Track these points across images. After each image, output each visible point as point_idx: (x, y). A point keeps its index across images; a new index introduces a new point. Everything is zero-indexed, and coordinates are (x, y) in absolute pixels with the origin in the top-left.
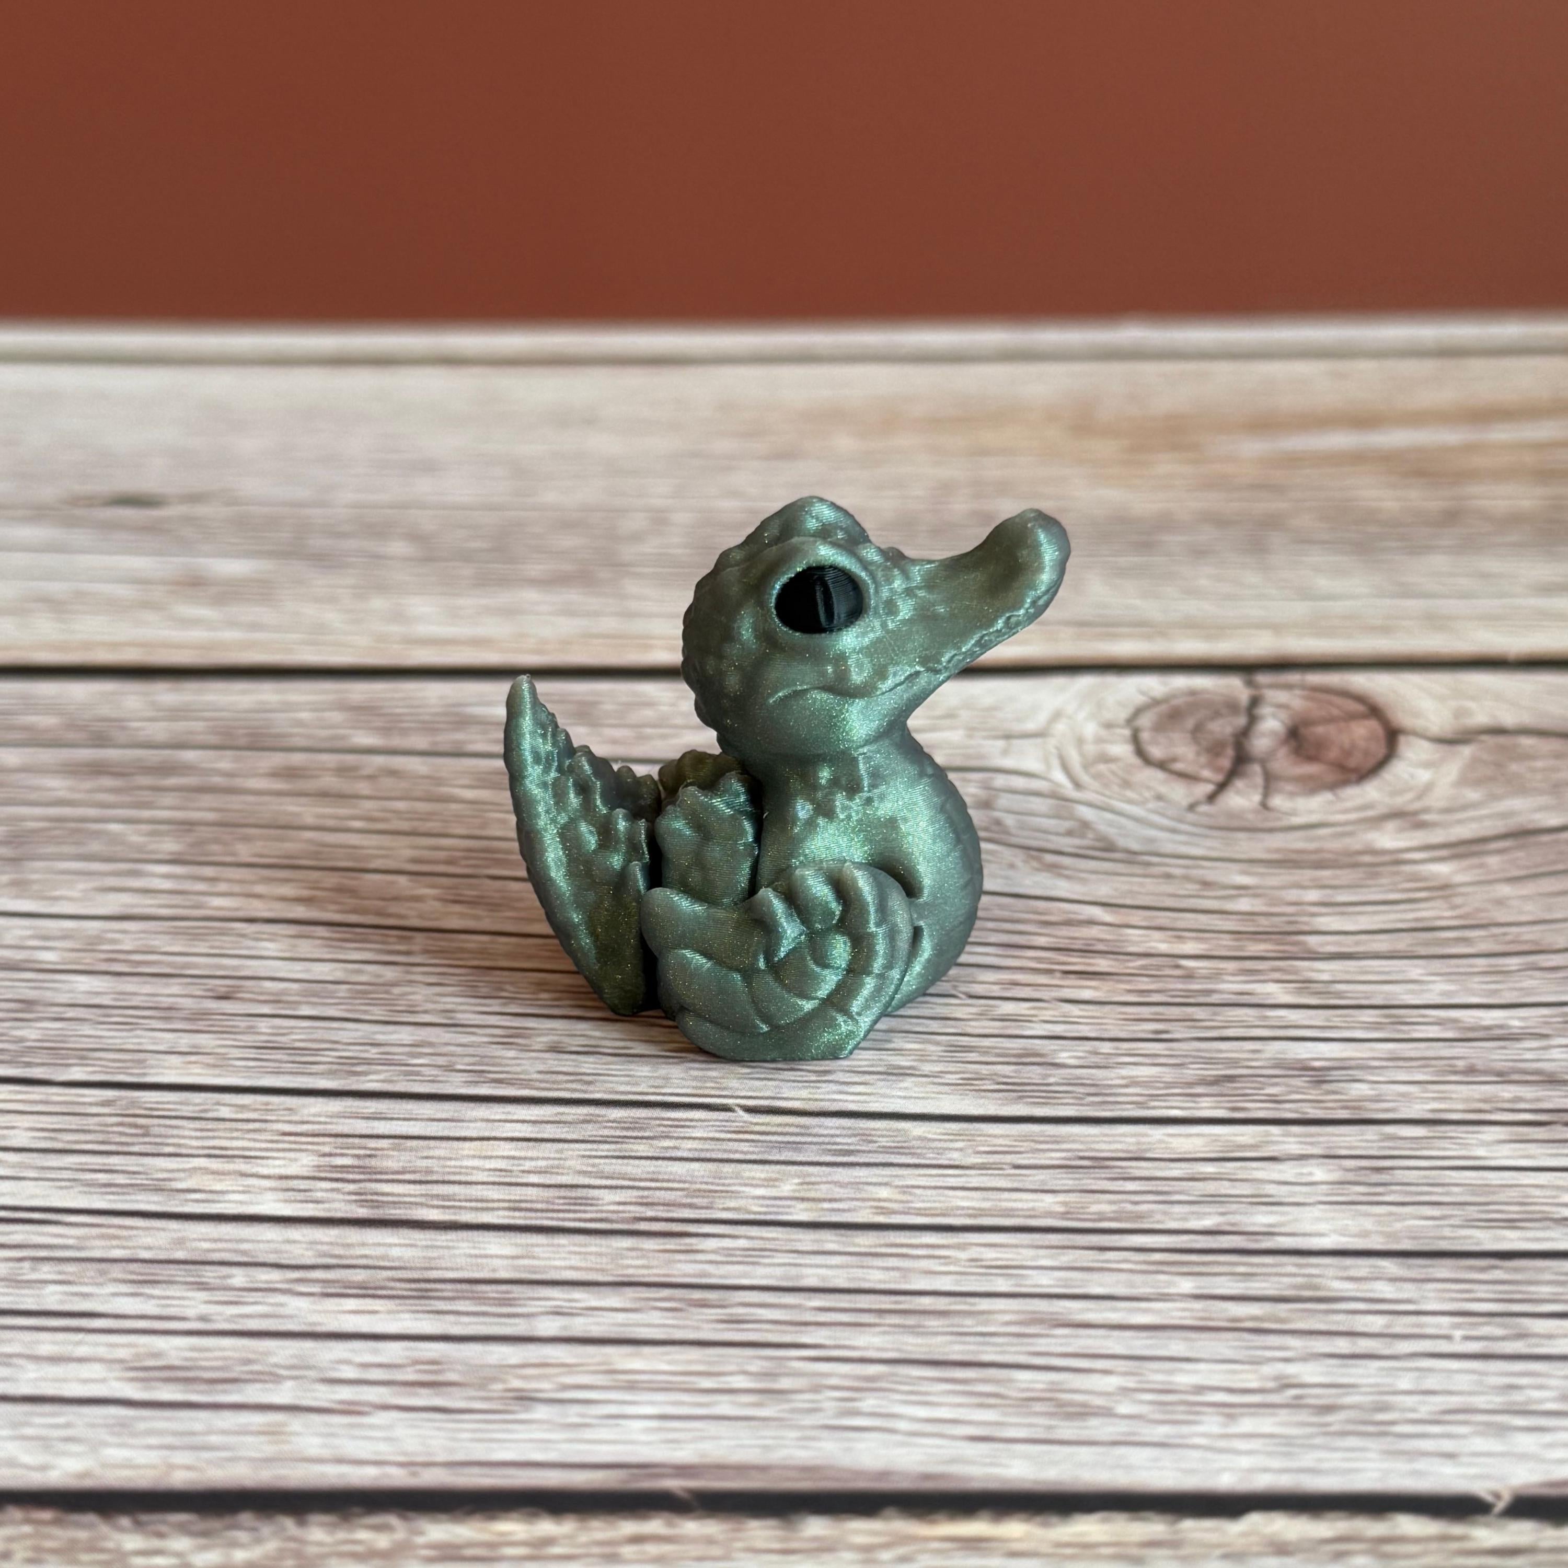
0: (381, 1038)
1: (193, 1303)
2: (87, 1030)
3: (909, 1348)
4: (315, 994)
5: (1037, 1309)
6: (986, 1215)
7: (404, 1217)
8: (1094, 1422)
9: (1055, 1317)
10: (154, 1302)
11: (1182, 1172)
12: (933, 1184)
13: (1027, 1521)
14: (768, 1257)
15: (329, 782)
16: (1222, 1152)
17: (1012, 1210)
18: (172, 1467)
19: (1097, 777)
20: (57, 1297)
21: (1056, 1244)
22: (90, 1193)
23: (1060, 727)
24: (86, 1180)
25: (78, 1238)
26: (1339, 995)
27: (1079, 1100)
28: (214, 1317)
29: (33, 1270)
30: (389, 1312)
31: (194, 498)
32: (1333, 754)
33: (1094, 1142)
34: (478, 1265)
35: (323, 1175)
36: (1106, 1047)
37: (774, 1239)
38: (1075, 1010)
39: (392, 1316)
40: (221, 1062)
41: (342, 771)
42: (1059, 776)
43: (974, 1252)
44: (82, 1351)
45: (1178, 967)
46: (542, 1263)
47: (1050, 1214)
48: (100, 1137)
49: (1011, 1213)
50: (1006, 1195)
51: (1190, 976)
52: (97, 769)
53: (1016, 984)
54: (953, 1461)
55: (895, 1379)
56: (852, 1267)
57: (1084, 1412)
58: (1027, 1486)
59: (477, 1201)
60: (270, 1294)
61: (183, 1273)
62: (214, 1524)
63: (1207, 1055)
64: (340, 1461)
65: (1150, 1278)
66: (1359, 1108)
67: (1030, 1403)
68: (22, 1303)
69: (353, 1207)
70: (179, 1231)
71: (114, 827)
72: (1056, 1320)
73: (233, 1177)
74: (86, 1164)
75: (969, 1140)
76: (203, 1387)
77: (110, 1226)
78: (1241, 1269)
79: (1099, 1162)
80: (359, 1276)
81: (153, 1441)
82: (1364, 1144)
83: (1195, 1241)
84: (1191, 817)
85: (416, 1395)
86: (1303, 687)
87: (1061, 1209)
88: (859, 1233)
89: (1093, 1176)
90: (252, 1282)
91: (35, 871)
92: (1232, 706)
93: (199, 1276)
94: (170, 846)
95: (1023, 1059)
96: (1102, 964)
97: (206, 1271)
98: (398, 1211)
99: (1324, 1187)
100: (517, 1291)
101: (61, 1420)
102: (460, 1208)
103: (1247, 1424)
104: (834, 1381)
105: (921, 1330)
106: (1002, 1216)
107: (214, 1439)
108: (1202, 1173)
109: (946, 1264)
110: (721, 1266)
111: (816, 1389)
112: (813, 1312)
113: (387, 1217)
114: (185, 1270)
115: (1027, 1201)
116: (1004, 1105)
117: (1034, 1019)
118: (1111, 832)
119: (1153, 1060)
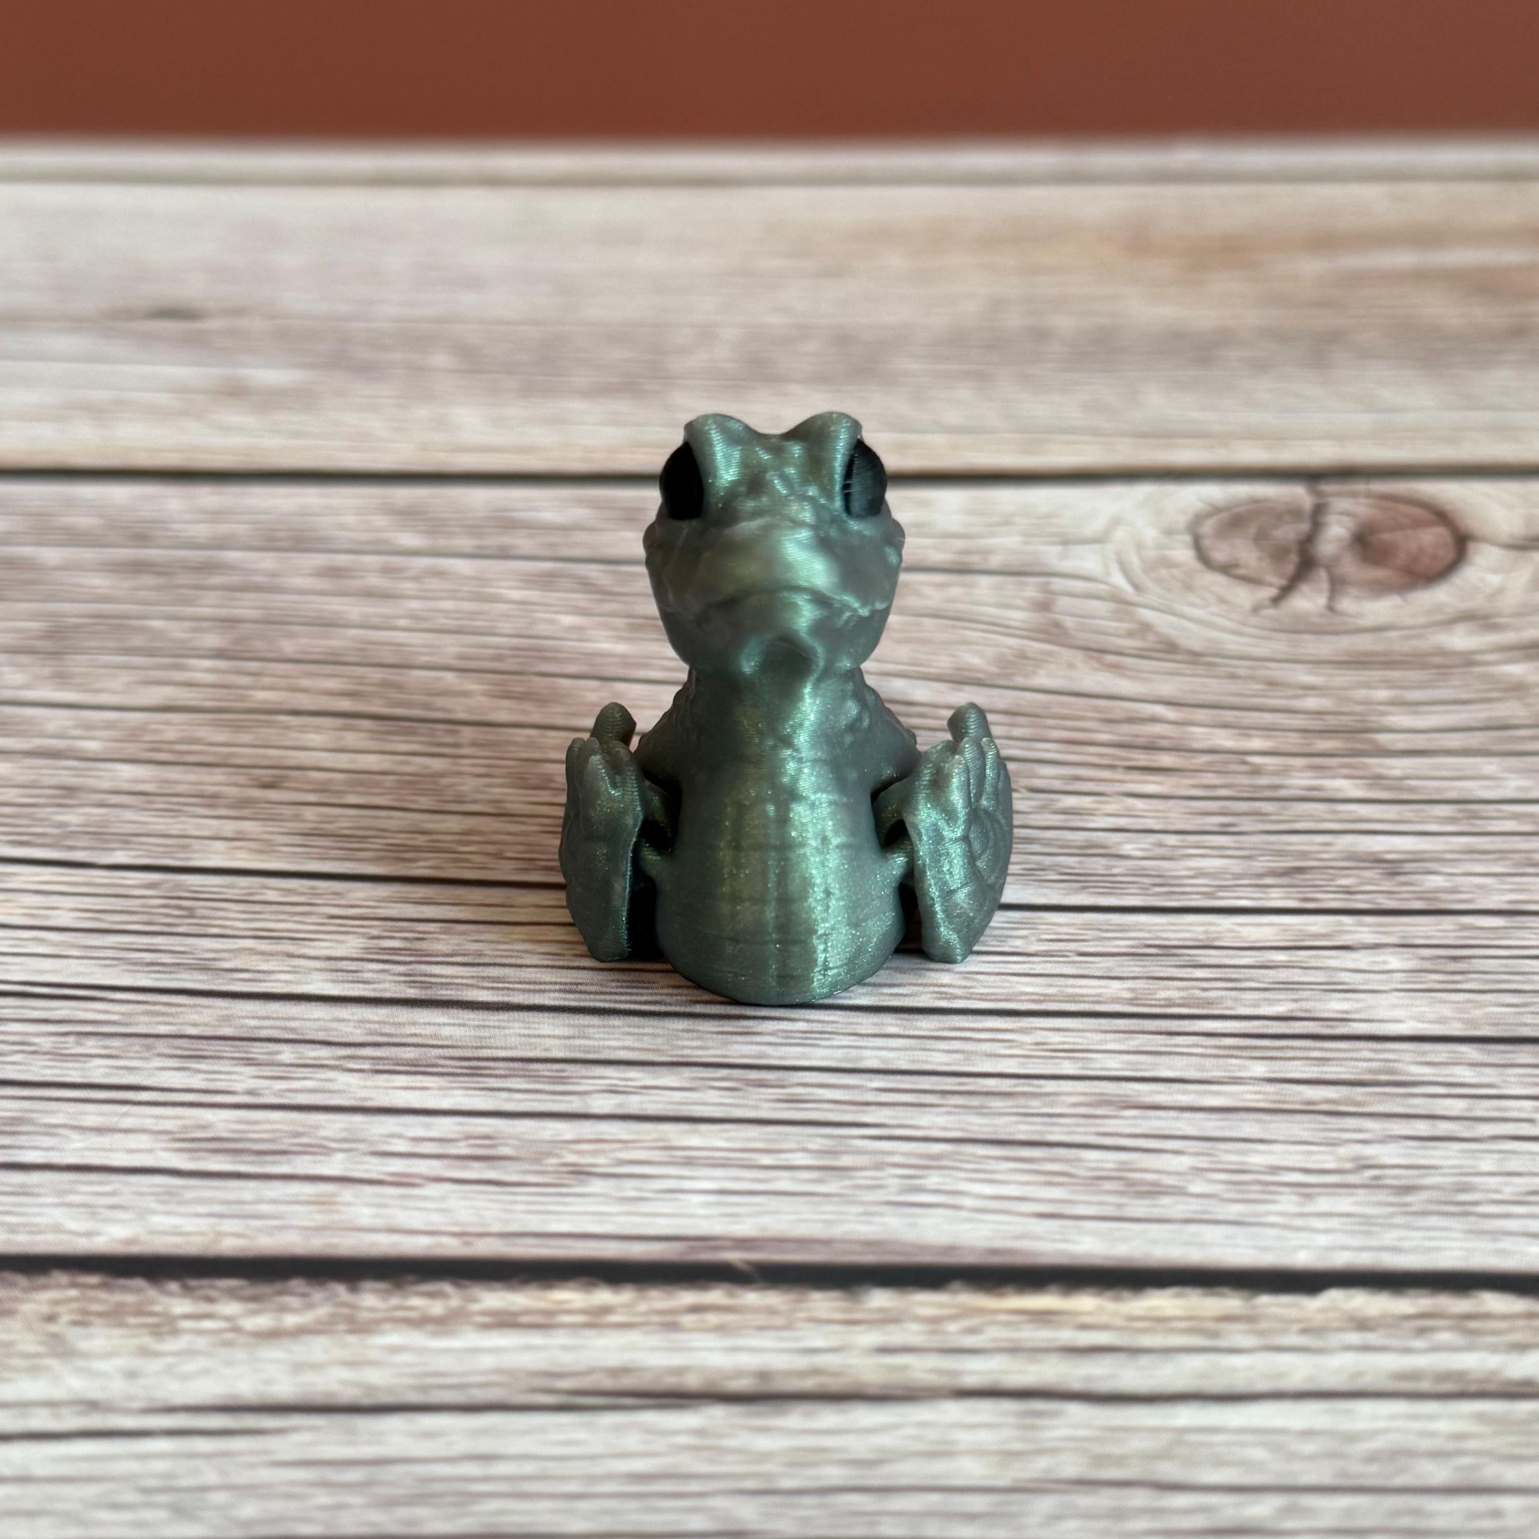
0: (429, 826)
1: (242, 1078)
2: (129, 815)
3: (974, 1128)
4: (363, 784)
5: (1106, 1091)
6: (1049, 1001)
7: (455, 998)
8: (1165, 1200)
9: (1124, 1099)
10: (201, 1076)
11: (1254, 959)
12: (996, 970)
13: (1099, 1294)
14: (829, 1039)
15: (374, 581)
16: (1294, 941)
17: (1077, 995)
18: (220, 1234)
19: (1159, 581)
20: (102, 1070)
21: (1122, 1028)
22: (135, 971)
23: (1120, 534)
24: (130, 959)
25: (123, 1014)
26: (1412, 790)
27: (1145, 891)
28: (262, 1092)
29: (78, 1044)
30: (441, 1088)
31: (237, 312)
32: (1401, 559)
33: (1161, 931)
34: (530, 1044)
35: (370, 956)
36: (1172, 840)
37: (833, 1022)
38: (1139, 804)
39: (442, 1092)
40: (268, 848)
41: (387, 571)
42: (1119, 580)
43: (1039, 1036)
44: (127, 1123)
45: (1245, 763)
46: (596, 1043)
47: (1117, 1000)
48: (145, 918)
49: (1076, 999)
50: (1071, 981)
51: (1257, 771)
52: (138, 567)
53: (1077, 778)
54: (1020, 1237)
55: (957, 1157)
56: (915, 1049)
57: (1155, 1191)
58: (1098, 1261)
59: (529, 983)
60: (321, 1070)
61: (232, 1049)
62: (263, 1289)
63: (1276, 848)
64: (392, 1230)
65: (1221, 1061)
66: (1435, 899)
67: (1099, 1182)
68: (68, 1076)
69: (402, 987)
70: (227, 1008)
71: (157, 624)
72: (1123, 1102)
73: (279, 958)
74: (133, 943)
75: (1032, 929)
76: (252, 1158)
77: (155, 1004)
78: (1316, 1054)
79: (1166, 950)
80: (409, 1053)
81: (201, 1209)
82: (1438, 934)
83: (1267, 1027)
84: (1253, 620)
85: (467, 1168)
86: (1369, 495)
87: (1128, 995)
88: (920, 1017)
89: (1159, 963)
90: (300, 1058)
91: (77, 664)
92: (1295, 513)
93: (247, 1052)
94: (212, 640)
95: (1087, 850)
96: (1166, 760)
97: (254, 1047)
98: (449, 992)
99: (1398, 975)
100: (570, 1069)
101: (108, 1188)
102: (513, 990)
103: (1323, 1204)
104: (897, 1159)
105: (985, 1111)
106: (1067, 1002)
107: (264, 1208)
108: (1273, 961)
109: (1010, 1047)
110: (778, 1048)
111: (879, 1167)
112: (875, 1093)
113: (439, 998)
114: (233, 1046)
115: (1095, 987)
116: (1067, 894)
117: (1096, 812)
118: (1173, 633)
119: (1220, 852)
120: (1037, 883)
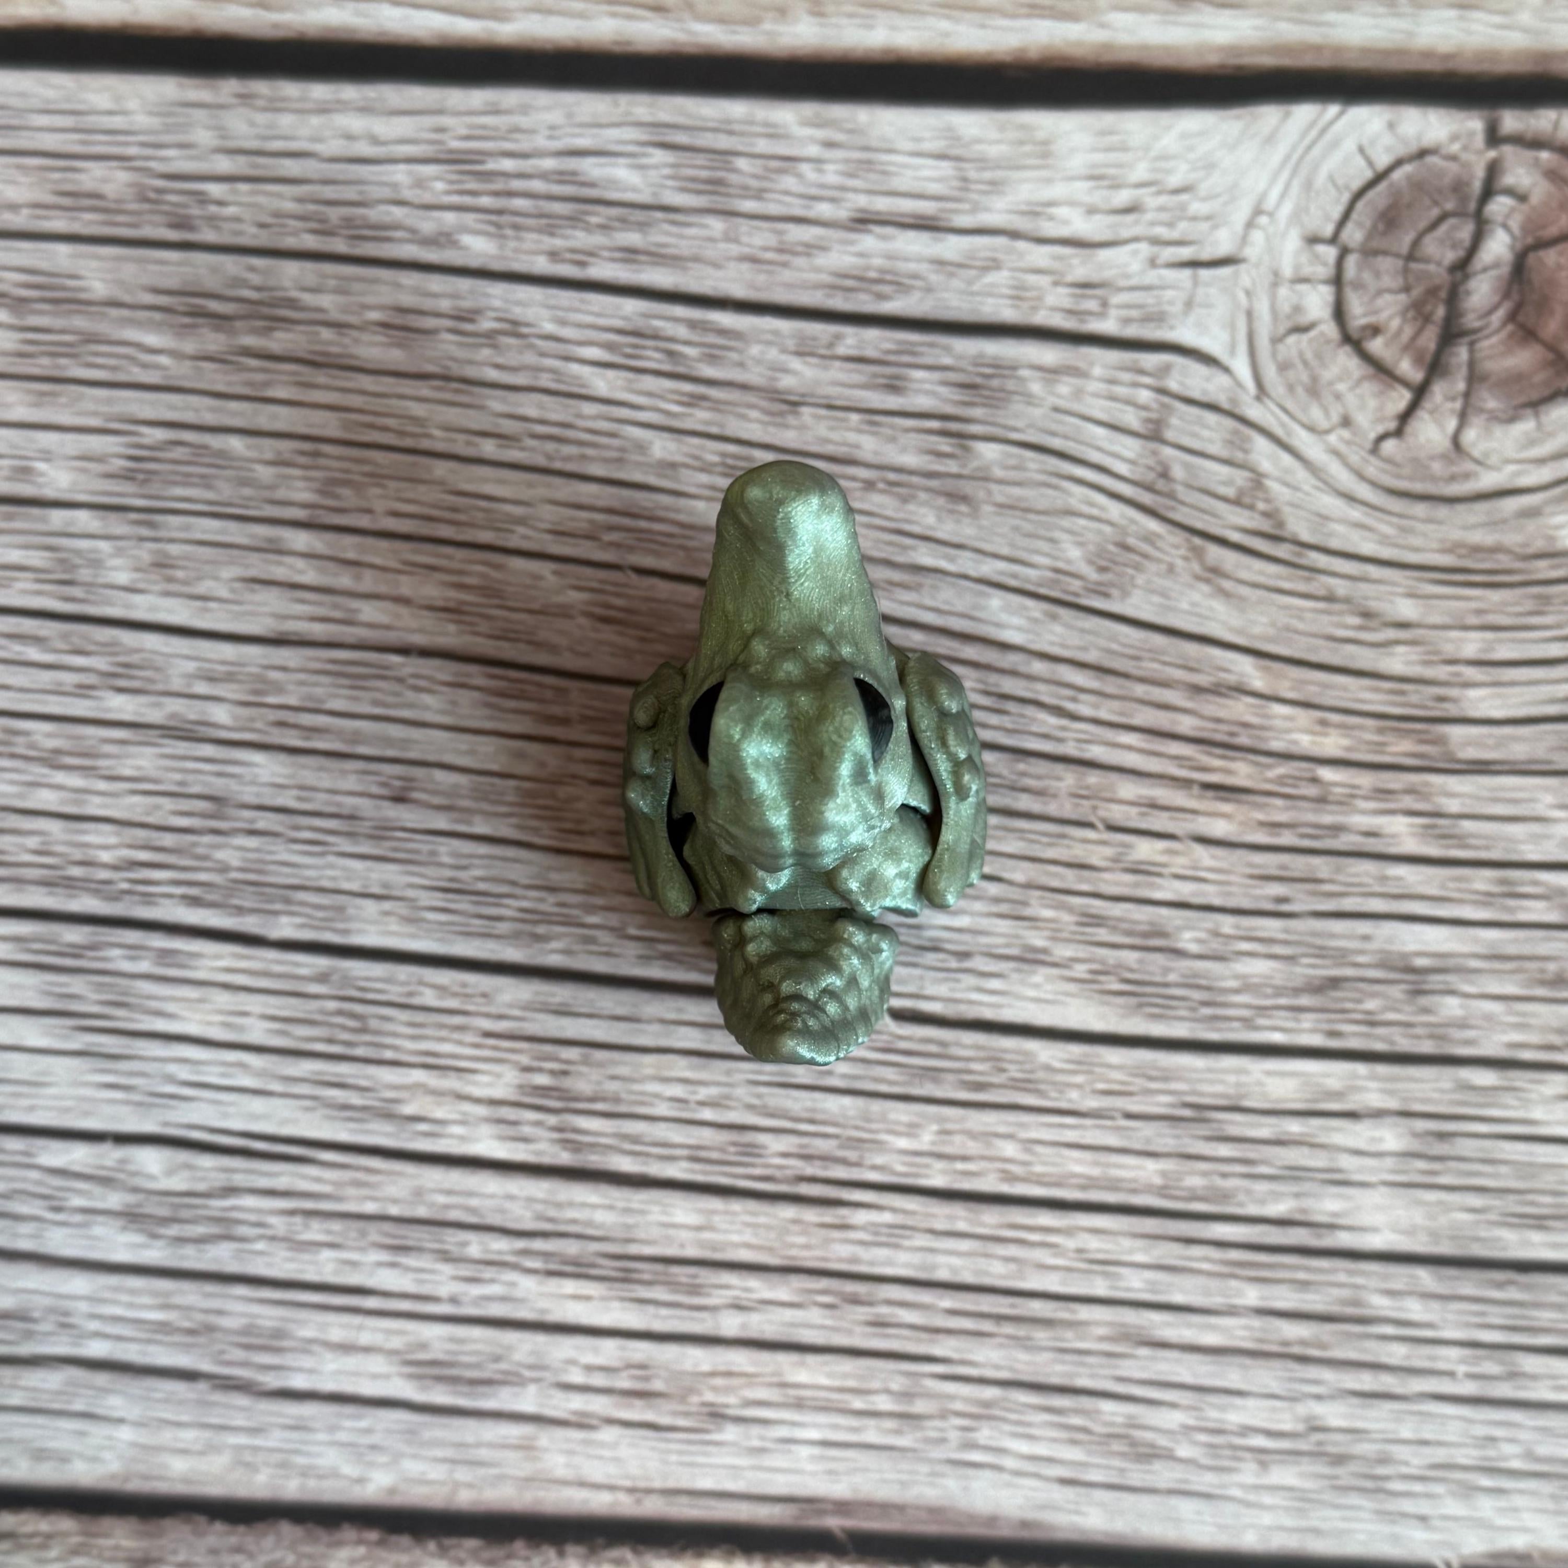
1: (443, 1279)
3: (1020, 1367)
6: (1094, 1187)
7: (602, 1167)
8: (1157, 1466)
9: (1140, 1332)
10: (411, 1276)
11: (1272, 1130)
12: (1053, 1139)
14: (909, 1237)
16: (1310, 1101)
17: (1117, 1180)
18: (457, 1485)
20: (332, 1266)
21: (1149, 1231)
22: (332, 1118)
24: (325, 1098)
25: (334, 1183)
26: (1462, 840)
27: (1192, 1012)
28: (462, 1299)
29: (306, 1226)
30: (603, 1299)
33: (1200, 1081)
34: (668, 1238)
35: (527, 1100)
36: (1227, 923)
37: (914, 1213)
38: (1205, 856)
40: (414, 914)
43: (1081, 1240)
44: (364, 1338)
46: (721, 1237)
47: (1149, 1188)
48: (326, 1032)
49: (1116, 1185)
50: (1113, 1158)
53: (1154, 806)
54: (1043, 1507)
55: (1004, 1404)
56: (978, 1255)
58: (1100, 1539)
59: (661, 1145)
60: (504, 1269)
61: (429, 1237)
62: (497, 1551)
63: (1319, 942)
64: (583, 1484)
66: (1444, 1038)
67: (1110, 1440)
68: (307, 1272)
69: (558, 1149)
70: (416, 1176)
72: (1139, 1335)
73: (450, 1099)
74: (323, 1073)
75: (1088, 1072)
76: (466, 1389)
77: (357, 1168)
78: (1301, 1275)
79: (1200, 1112)
80: (571, 1248)
81: (438, 1453)
82: (1436, 1095)
83: (1268, 1234)
87: (1158, 1181)
88: (985, 1207)
89: (1191, 1132)
90: (486, 1252)
92: (1461, 194)
93: (442, 1242)
95: (1147, 940)
96: (1241, 772)
97: (446, 1235)
98: (596, 1158)
99: (1389, 1160)
100: (702, 1274)
101: (363, 1424)
102: (647, 1155)
104: (958, 1406)
105: (1029, 1343)
106: (1108, 1189)
107: (484, 1453)
108: (1288, 1134)
109: (1056, 1255)
110: (868, 1248)
111: (943, 1415)
112: (944, 1316)
113: (588, 1166)
114: (430, 1233)
115: (1133, 1167)
116: (1123, 1016)
117: (1164, 871)
120: (1096, 996)
